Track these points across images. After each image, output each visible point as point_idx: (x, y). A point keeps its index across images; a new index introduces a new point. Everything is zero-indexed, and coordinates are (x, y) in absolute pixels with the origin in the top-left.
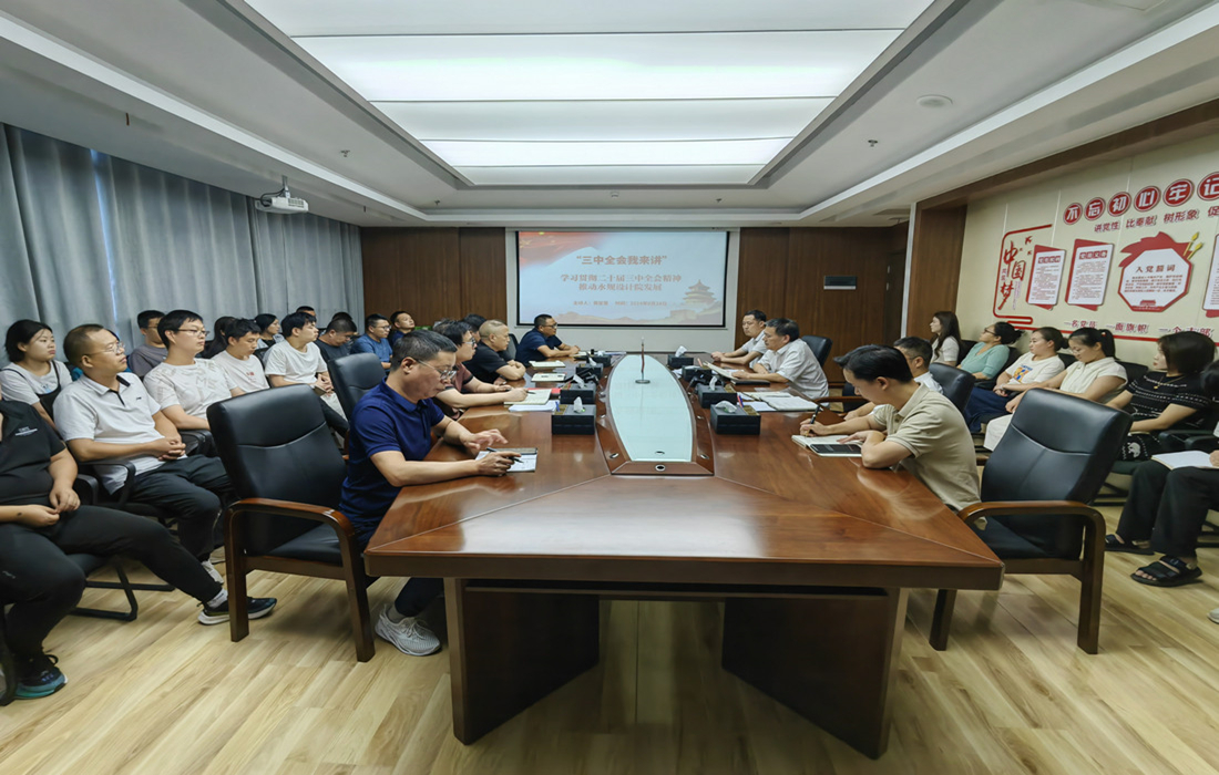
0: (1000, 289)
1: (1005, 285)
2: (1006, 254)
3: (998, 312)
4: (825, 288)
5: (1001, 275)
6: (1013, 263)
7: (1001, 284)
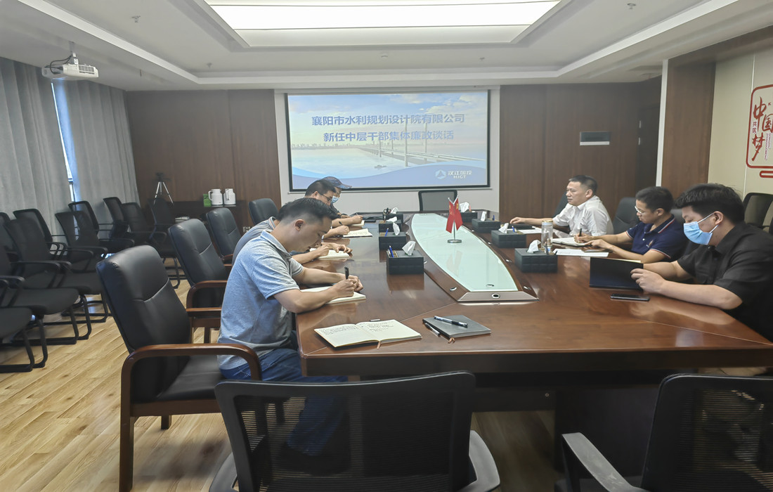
0: (751, 141)
1: (756, 137)
2: (756, 109)
3: (751, 163)
4: (582, 144)
5: (752, 127)
6: (762, 118)
7: (752, 136)
